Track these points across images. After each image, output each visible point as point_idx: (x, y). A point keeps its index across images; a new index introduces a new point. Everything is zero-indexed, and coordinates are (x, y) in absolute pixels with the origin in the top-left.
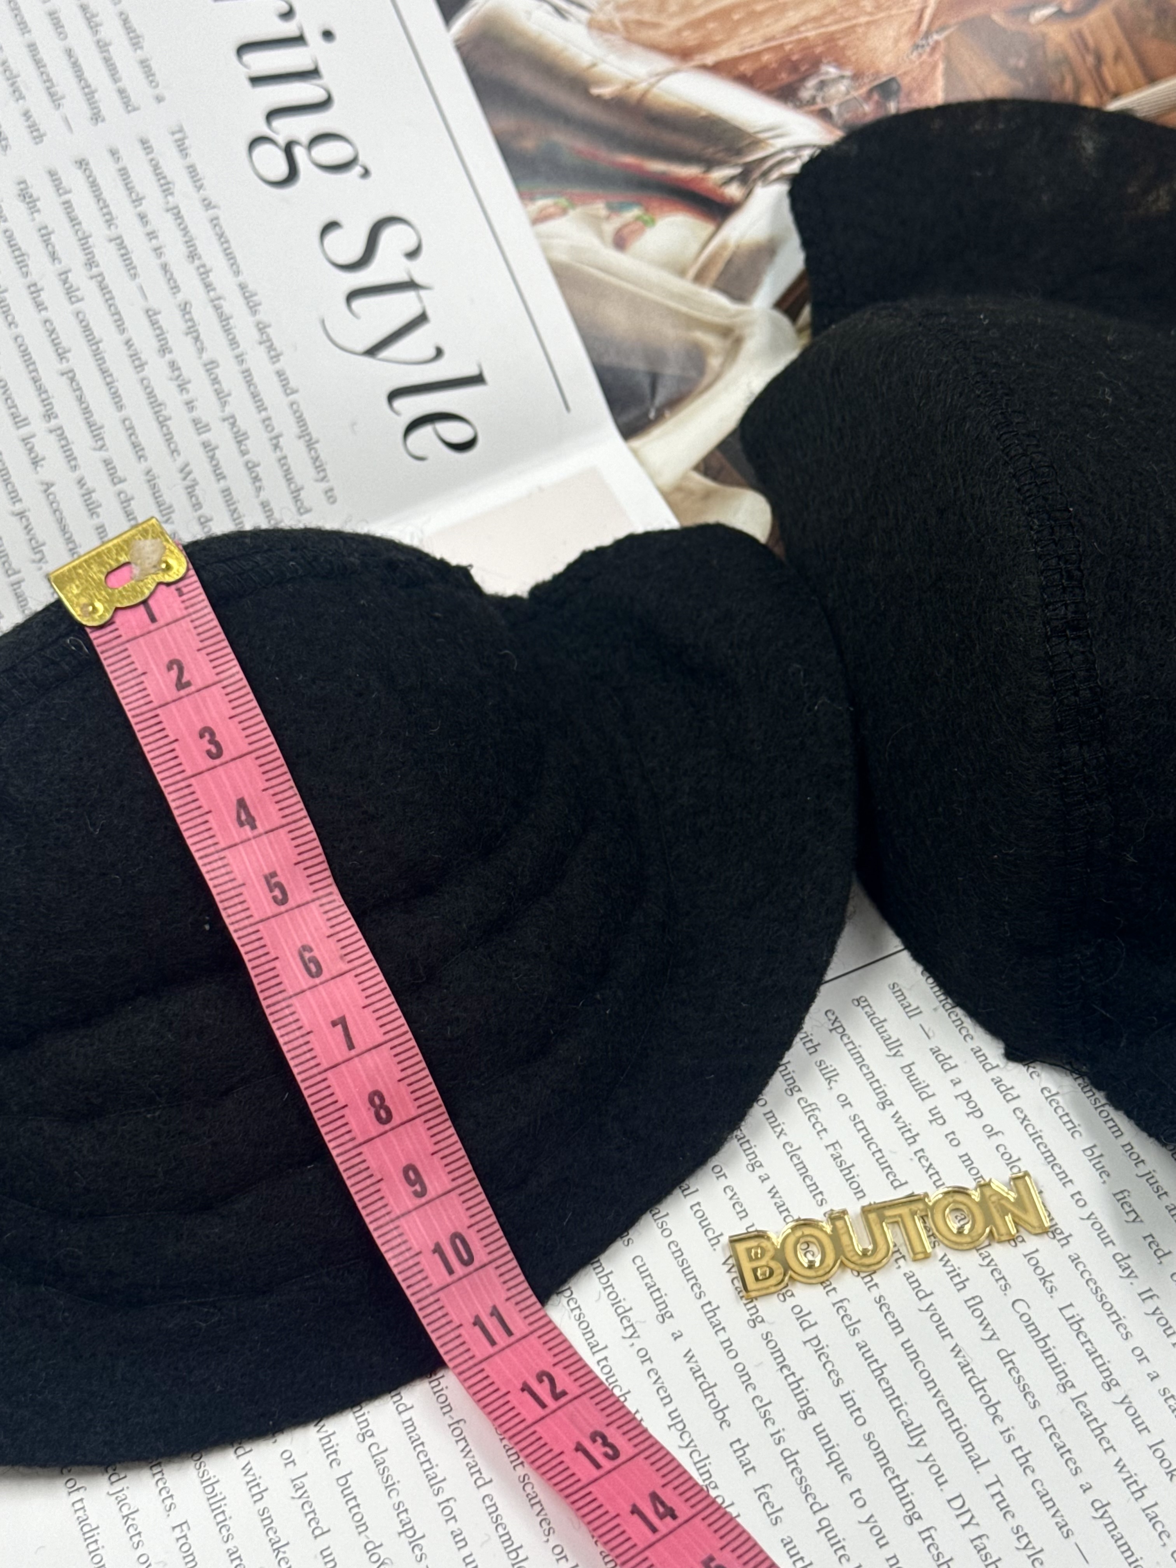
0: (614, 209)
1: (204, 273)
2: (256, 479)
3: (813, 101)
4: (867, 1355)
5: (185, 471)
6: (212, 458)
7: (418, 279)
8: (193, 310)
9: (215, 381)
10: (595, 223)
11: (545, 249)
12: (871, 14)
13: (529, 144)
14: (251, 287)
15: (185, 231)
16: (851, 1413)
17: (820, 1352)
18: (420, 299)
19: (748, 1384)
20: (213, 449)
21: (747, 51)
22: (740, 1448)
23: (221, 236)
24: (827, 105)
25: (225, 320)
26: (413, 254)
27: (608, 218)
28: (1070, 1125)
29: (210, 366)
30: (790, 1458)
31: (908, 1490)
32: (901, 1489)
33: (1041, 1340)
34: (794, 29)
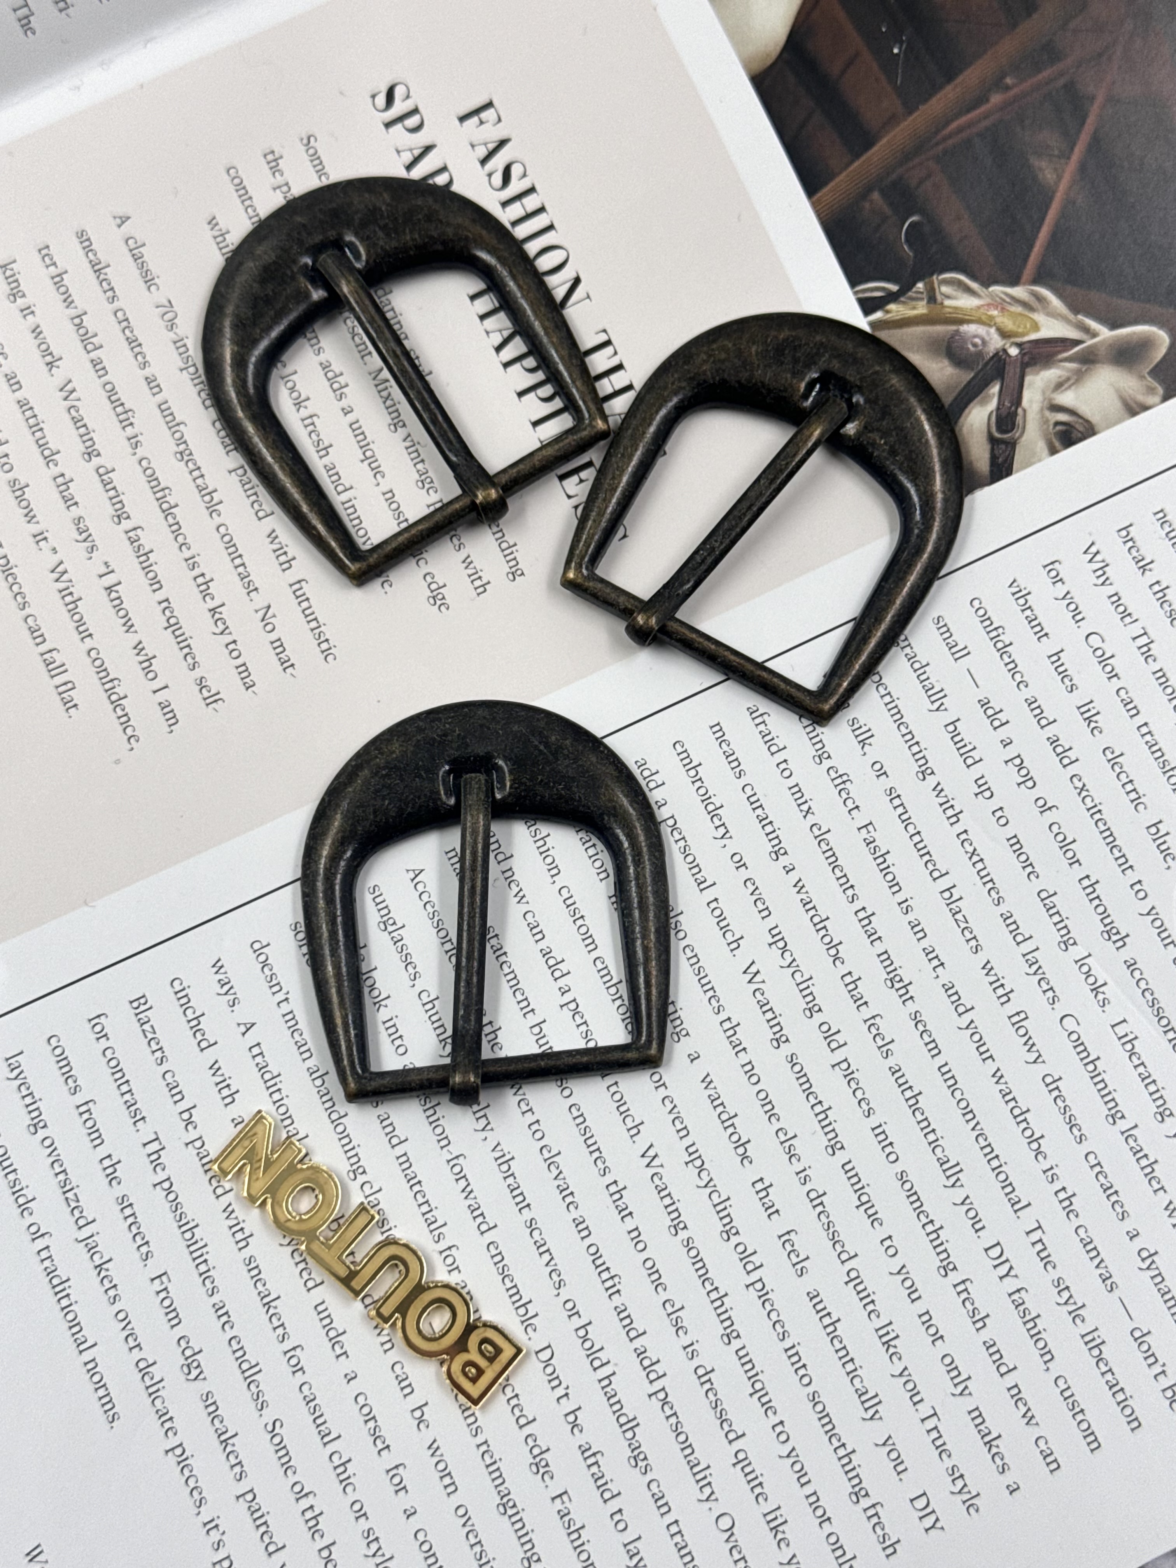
4: (901, 1081)
16: (883, 1149)
17: (849, 1076)
19: (771, 1115)
22: (763, 1189)
28: (1133, 796)
30: (817, 1200)
31: (943, 1238)
32: (935, 1235)
33: (1090, 1062)
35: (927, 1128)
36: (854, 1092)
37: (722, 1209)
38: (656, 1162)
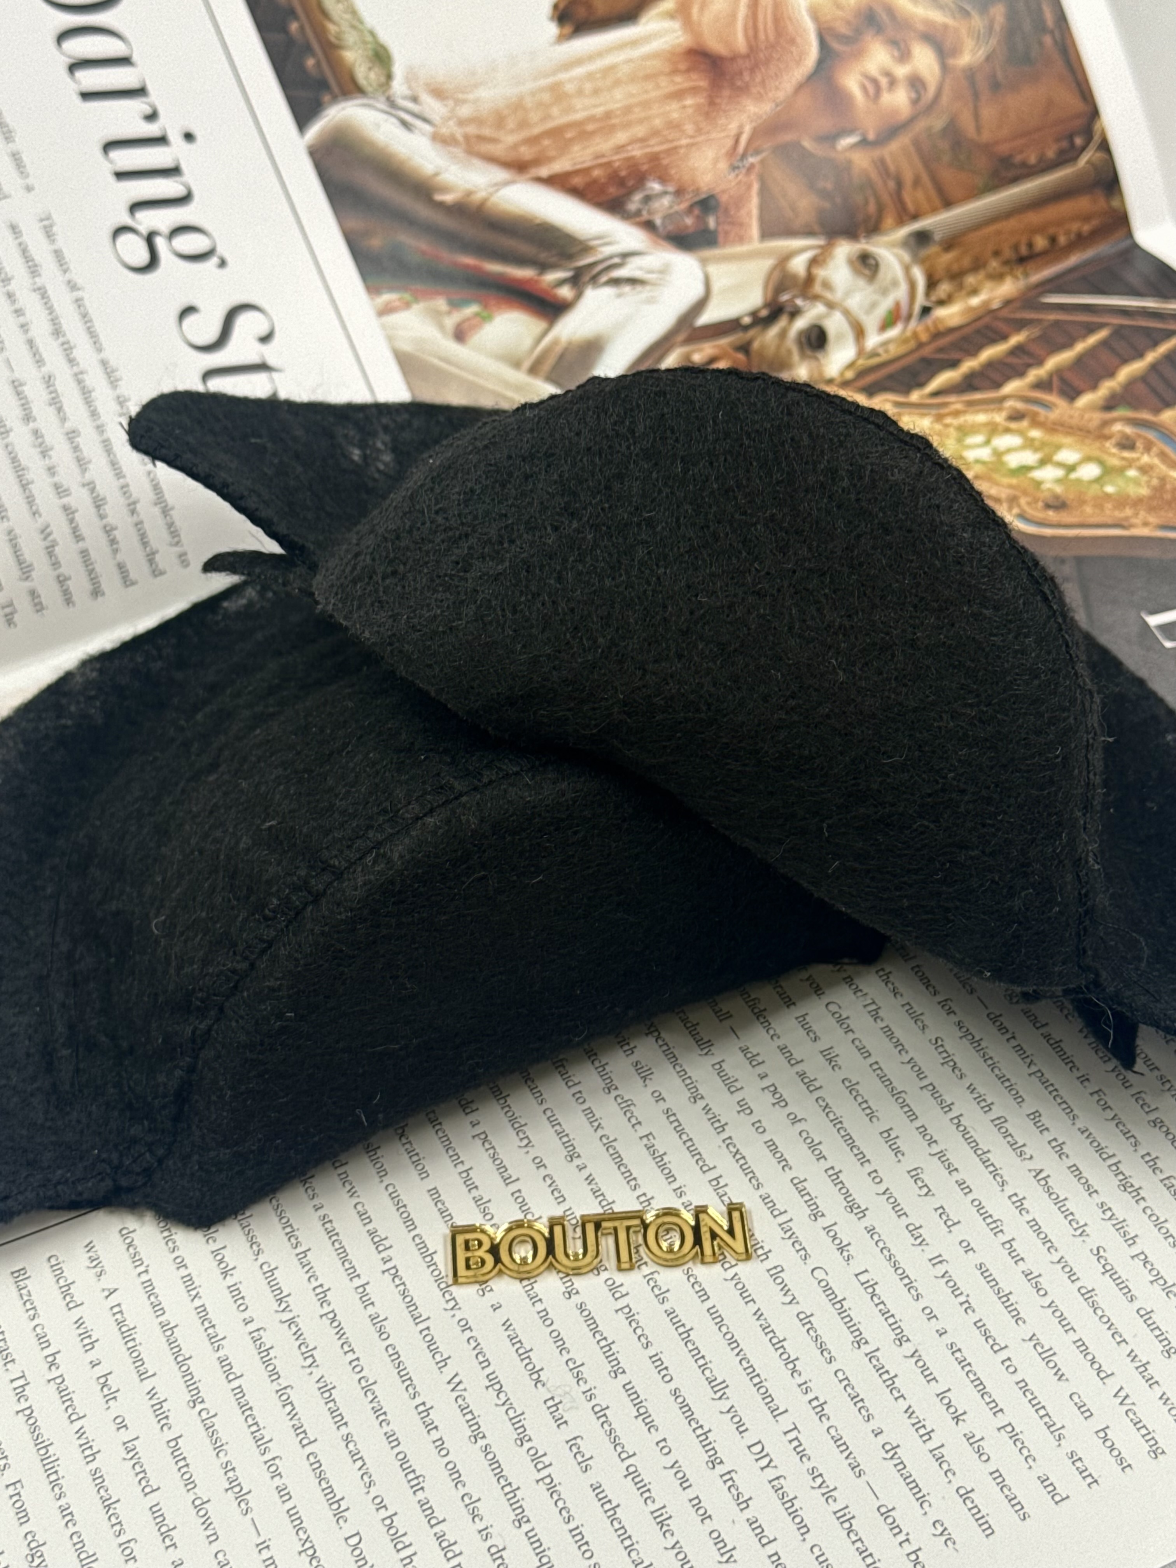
0: (455, 305)
1: (68, 349)
2: (113, 542)
3: (638, 213)
4: (675, 1320)
5: (45, 532)
6: (72, 521)
7: (271, 362)
8: (57, 383)
9: (76, 449)
10: (436, 316)
11: (390, 339)
12: (691, 137)
13: (376, 243)
14: (113, 363)
15: (51, 310)
16: (659, 1372)
17: (631, 1318)
18: (272, 380)
19: (562, 1349)
20: (73, 513)
21: (578, 167)
22: (553, 1406)
23: (84, 315)
24: (651, 218)
25: (86, 394)
26: (265, 339)
27: (449, 313)
28: (868, 1111)
29: (72, 435)
30: (601, 1413)
31: (710, 1439)
32: (704, 1438)
33: (838, 1304)
34: (620, 148)
35: (697, 1355)
36: (634, 1330)
37: (517, 1422)
38: (460, 1387)
